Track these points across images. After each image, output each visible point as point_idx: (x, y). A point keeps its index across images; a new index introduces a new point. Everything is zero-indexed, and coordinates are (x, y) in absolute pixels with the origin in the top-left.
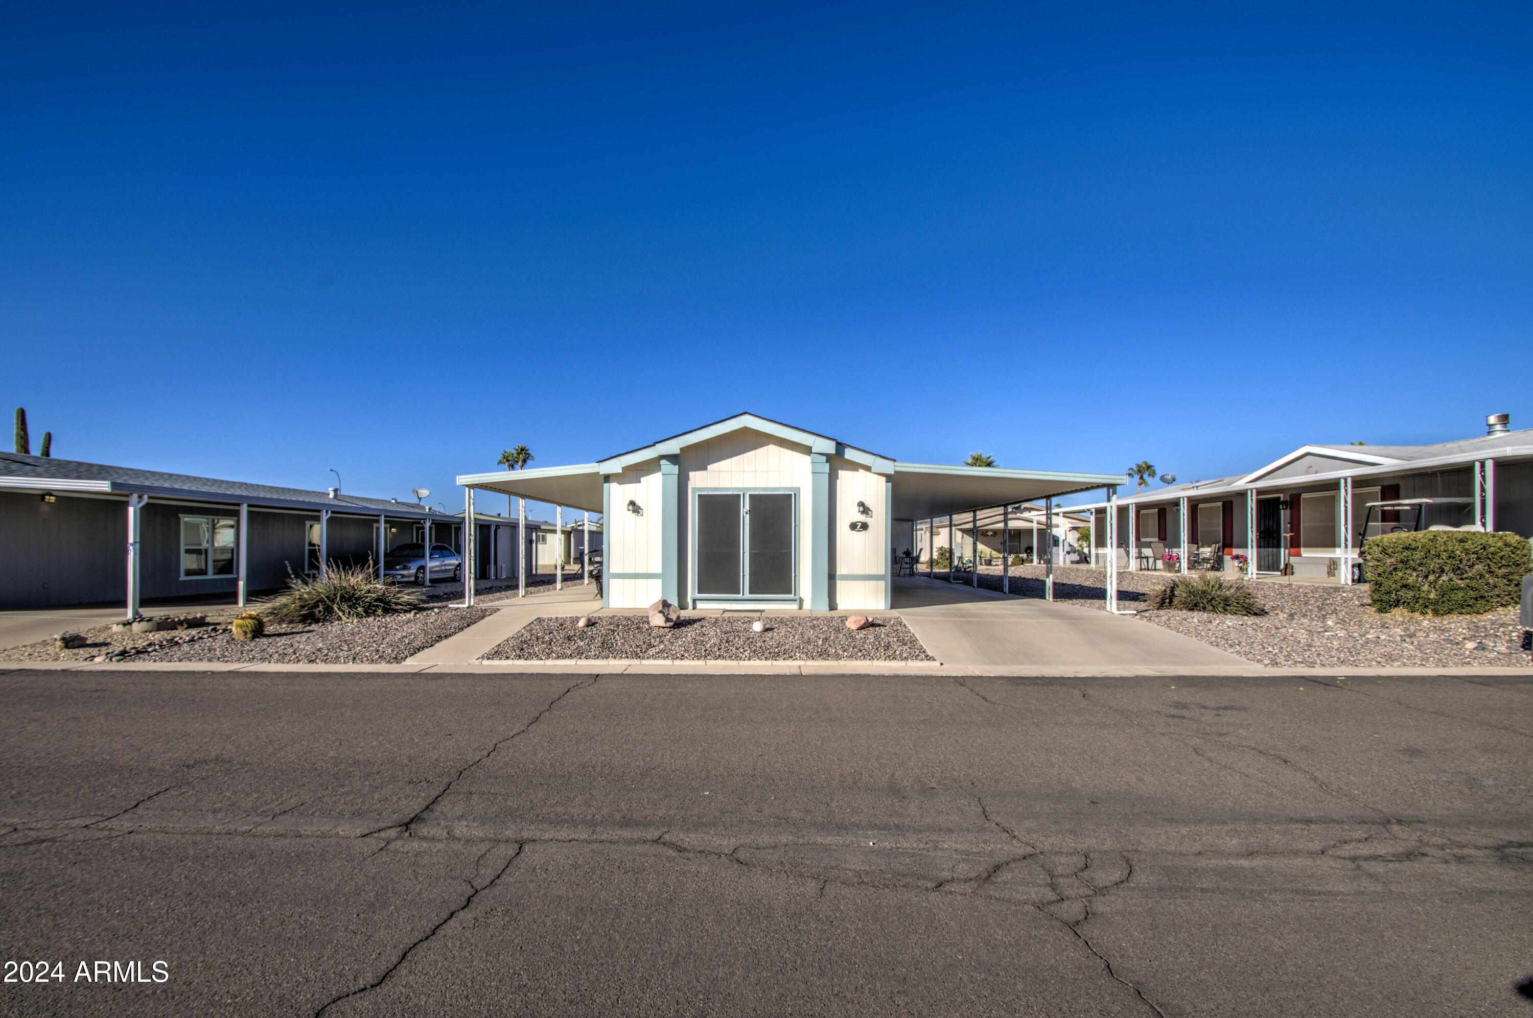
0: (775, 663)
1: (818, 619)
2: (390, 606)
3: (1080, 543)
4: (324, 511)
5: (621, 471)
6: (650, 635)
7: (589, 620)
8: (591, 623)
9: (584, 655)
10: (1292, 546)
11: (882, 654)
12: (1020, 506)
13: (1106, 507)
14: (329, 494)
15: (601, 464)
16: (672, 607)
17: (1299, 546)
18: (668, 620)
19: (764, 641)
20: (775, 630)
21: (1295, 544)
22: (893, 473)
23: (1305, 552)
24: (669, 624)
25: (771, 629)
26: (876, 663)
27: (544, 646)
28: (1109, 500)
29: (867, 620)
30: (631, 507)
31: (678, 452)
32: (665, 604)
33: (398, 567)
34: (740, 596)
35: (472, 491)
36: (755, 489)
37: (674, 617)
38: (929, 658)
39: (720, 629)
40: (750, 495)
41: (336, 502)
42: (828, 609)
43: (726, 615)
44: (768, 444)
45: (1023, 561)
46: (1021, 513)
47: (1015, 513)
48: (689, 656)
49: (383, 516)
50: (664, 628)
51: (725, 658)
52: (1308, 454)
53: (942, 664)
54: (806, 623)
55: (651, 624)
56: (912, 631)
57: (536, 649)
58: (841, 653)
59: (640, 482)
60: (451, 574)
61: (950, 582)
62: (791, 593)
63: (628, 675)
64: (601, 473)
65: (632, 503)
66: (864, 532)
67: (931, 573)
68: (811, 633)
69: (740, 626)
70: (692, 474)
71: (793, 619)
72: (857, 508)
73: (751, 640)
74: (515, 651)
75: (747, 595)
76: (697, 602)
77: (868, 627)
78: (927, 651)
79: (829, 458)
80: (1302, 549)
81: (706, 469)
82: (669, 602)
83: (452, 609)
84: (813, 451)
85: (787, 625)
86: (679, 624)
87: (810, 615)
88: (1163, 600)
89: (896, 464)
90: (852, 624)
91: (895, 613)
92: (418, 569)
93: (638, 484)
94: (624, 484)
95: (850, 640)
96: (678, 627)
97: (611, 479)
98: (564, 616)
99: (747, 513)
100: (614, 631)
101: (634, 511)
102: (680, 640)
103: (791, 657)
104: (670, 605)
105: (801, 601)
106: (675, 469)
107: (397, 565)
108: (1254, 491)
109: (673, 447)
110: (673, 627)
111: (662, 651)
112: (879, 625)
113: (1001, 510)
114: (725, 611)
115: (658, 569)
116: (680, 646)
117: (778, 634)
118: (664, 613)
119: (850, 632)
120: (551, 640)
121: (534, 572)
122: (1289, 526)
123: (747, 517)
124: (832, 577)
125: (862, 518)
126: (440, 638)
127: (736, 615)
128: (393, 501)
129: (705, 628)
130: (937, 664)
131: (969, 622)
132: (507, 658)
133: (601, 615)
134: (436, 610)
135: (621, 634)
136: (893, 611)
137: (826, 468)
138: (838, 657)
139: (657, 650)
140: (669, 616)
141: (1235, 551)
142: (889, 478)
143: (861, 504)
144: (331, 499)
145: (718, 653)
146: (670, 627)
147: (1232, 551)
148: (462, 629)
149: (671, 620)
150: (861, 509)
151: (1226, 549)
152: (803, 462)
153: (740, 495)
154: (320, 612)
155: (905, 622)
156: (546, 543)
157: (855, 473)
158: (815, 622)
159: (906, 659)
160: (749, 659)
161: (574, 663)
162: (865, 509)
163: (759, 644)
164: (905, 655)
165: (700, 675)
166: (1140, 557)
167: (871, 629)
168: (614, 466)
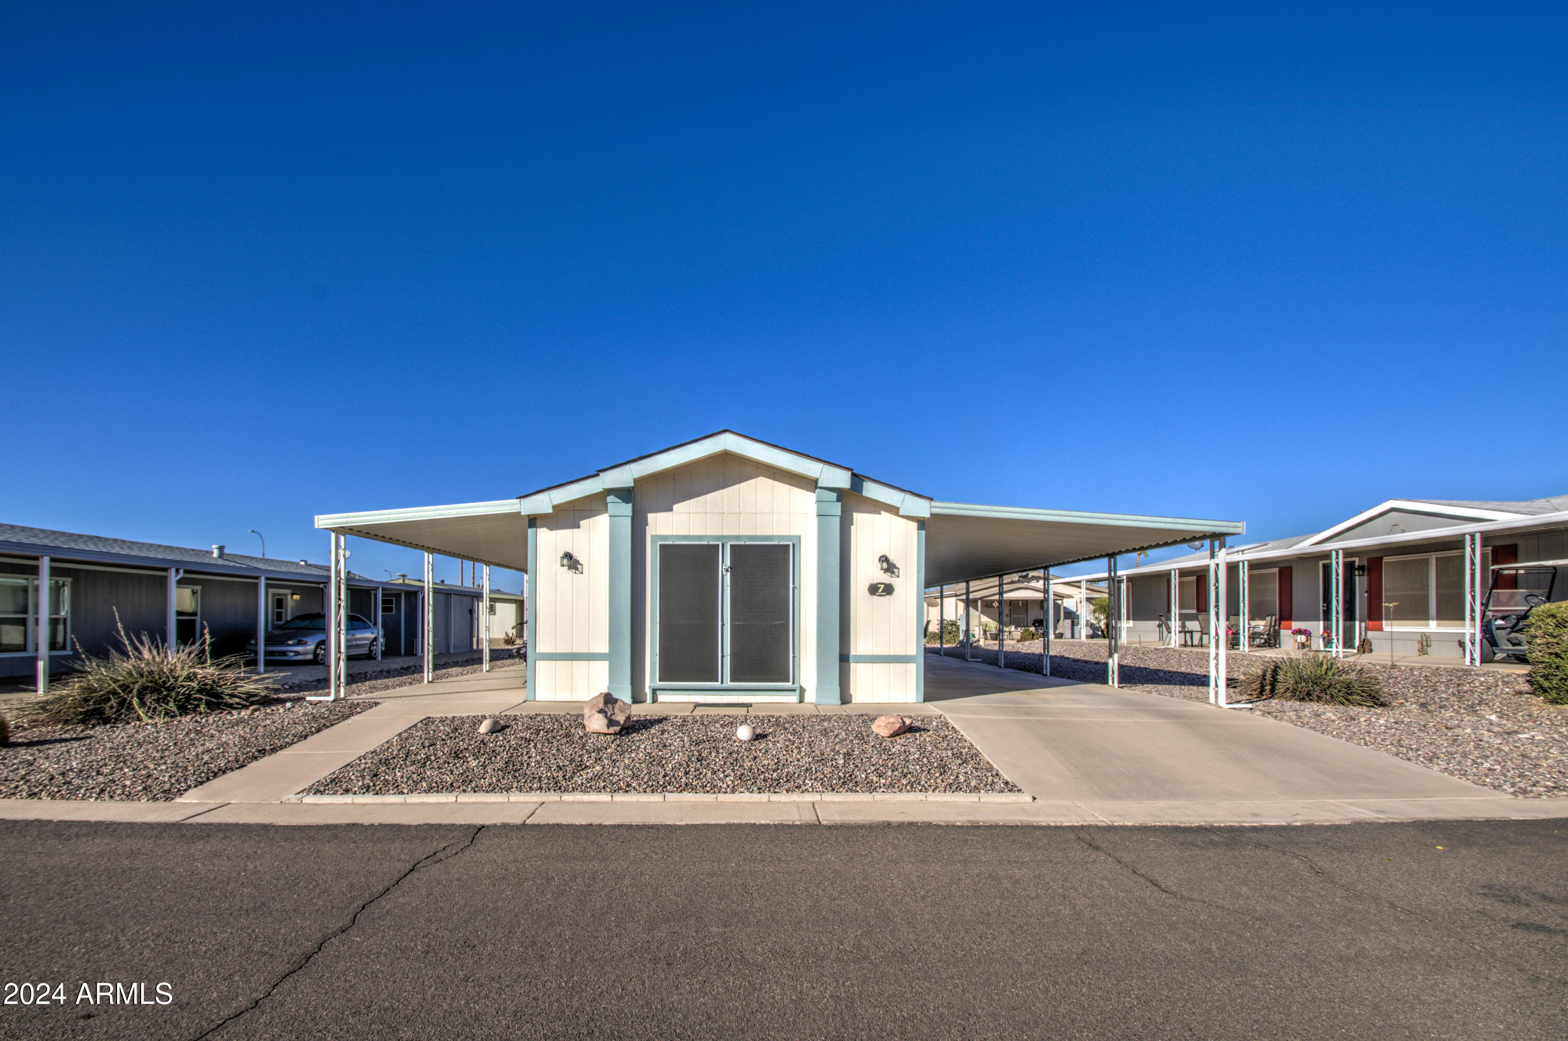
0: (775, 798)
1: (829, 719)
2: (223, 698)
3: (1097, 615)
4: (173, 570)
5: (551, 511)
6: (584, 745)
7: (496, 723)
8: (498, 728)
9: (473, 784)
10: (1370, 618)
11: (939, 781)
12: (1028, 574)
13: (1208, 566)
14: (212, 553)
15: (522, 500)
16: (619, 703)
17: (1380, 619)
18: (611, 723)
19: (755, 758)
20: (770, 738)
21: (1375, 614)
22: (928, 515)
23: (1387, 625)
24: (612, 730)
25: (763, 736)
26: (934, 797)
27: (413, 768)
28: (1212, 556)
29: (904, 723)
30: (565, 561)
31: (632, 485)
32: (609, 699)
33: (290, 642)
34: (717, 684)
35: (342, 538)
36: (738, 538)
37: (621, 718)
38: (1010, 787)
39: (689, 736)
40: (731, 546)
41: (221, 562)
42: (839, 702)
43: (699, 712)
44: (757, 477)
45: (1033, 635)
46: (1028, 582)
47: (1022, 582)
48: (639, 785)
49: (263, 578)
50: (606, 734)
51: (694, 789)
52: (1393, 510)
53: (1034, 799)
54: (812, 726)
55: (587, 730)
56: (966, 737)
57: (399, 774)
58: (875, 779)
59: (579, 527)
60: (365, 651)
61: (967, 660)
62: (788, 681)
63: (533, 826)
64: (523, 514)
65: (568, 556)
66: (888, 597)
67: (940, 649)
68: (823, 744)
69: (717, 730)
70: (651, 517)
71: (793, 719)
72: (879, 565)
73: (735, 756)
74: (363, 777)
75: (728, 683)
76: (658, 692)
77: (905, 732)
78: (1001, 772)
79: (841, 494)
80: (1384, 622)
81: (671, 510)
82: (615, 696)
83: (311, 703)
84: (820, 485)
85: (785, 729)
86: (631, 728)
87: (816, 713)
88: (1262, 687)
89: (933, 503)
90: (881, 728)
91: (933, 709)
92: (318, 645)
93: (575, 530)
94: (557, 529)
95: (884, 757)
96: (628, 733)
97: (538, 522)
98: (465, 715)
99: (727, 570)
100: (528, 741)
101: (570, 567)
102: (627, 755)
103: (798, 787)
104: (616, 701)
105: (802, 691)
106: (627, 509)
107: (290, 640)
108: (1341, 553)
109: (623, 477)
110: (620, 733)
111: (597, 777)
112: (918, 730)
113: (995, 581)
114: (698, 705)
115: (604, 648)
116: (627, 767)
117: (774, 743)
118: (606, 713)
119: (880, 740)
120: (428, 758)
121: (475, 647)
122: (1366, 595)
123: (728, 576)
124: (844, 658)
125: (885, 578)
126: (263, 752)
127: (712, 711)
128: (303, 563)
129: (666, 735)
130: (1026, 798)
131: (1041, 722)
132: (347, 791)
133: (518, 714)
134: (289, 705)
135: (539, 746)
136: (929, 705)
137: (837, 508)
138: (871, 788)
139: (590, 776)
140: (614, 718)
141: (1296, 625)
142: (922, 523)
143: (884, 559)
144: (215, 558)
145: (683, 780)
146: (615, 734)
147: (1291, 625)
148: (306, 737)
149: (617, 723)
150: (885, 565)
151: (1283, 623)
152: (806, 501)
153: (718, 545)
154: (112, 707)
155: (952, 723)
156: (495, 614)
157: (876, 516)
158: (826, 724)
159: (976, 789)
160: (733, 791)
161: (453, 799)
162: (889, 566)
163: (747, 764)
164: (973, 783)
165: (652, 827)
166: (1184, 630)
167: (909, 735)
168: (542, 503)
